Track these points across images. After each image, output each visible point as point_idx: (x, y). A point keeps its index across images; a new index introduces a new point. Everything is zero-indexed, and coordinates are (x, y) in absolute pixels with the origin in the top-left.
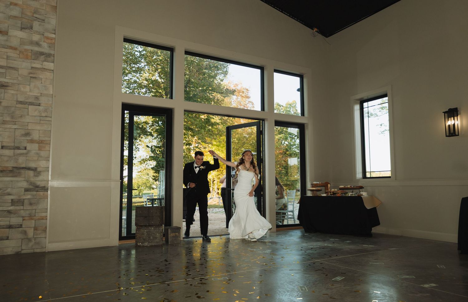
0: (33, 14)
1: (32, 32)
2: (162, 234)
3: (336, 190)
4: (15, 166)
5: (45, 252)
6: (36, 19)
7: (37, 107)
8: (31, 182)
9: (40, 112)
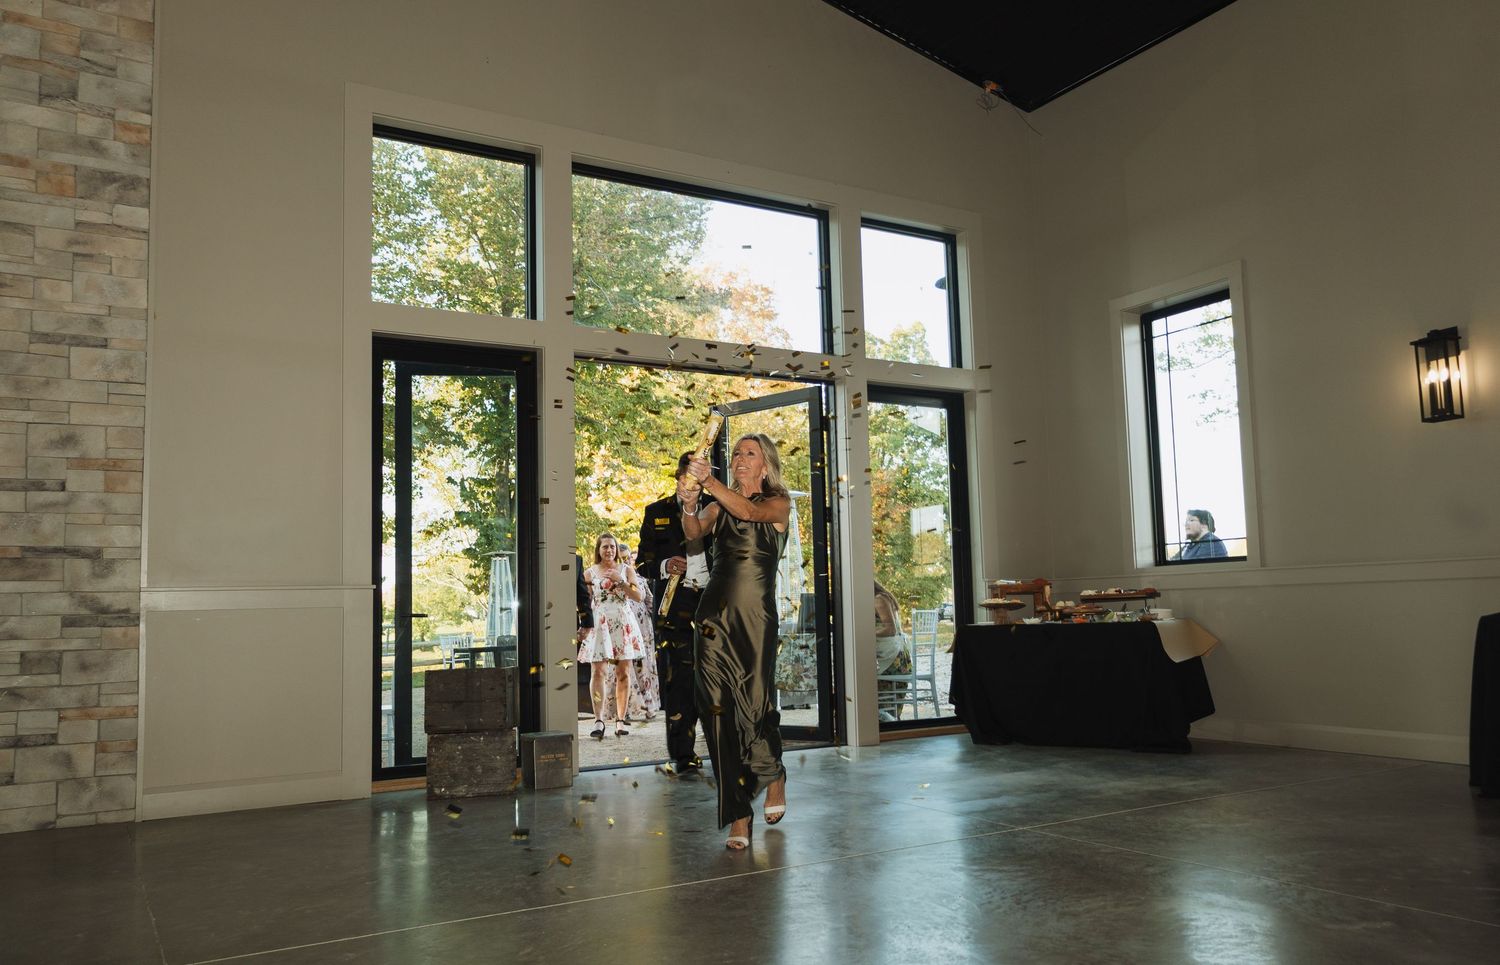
0: (79, 49)
1: (76, 109)
2: (511, 757)
3: (1070, 603)
4: (32, 545)
5: (132, 823)
6: (88, 64)
7: (99, 351)
8: (82, 597)
9: (106, 366)
